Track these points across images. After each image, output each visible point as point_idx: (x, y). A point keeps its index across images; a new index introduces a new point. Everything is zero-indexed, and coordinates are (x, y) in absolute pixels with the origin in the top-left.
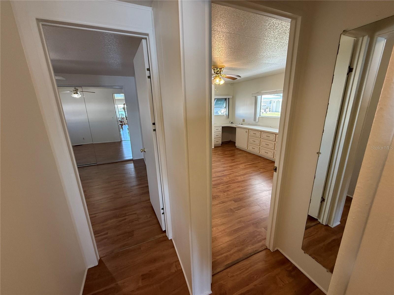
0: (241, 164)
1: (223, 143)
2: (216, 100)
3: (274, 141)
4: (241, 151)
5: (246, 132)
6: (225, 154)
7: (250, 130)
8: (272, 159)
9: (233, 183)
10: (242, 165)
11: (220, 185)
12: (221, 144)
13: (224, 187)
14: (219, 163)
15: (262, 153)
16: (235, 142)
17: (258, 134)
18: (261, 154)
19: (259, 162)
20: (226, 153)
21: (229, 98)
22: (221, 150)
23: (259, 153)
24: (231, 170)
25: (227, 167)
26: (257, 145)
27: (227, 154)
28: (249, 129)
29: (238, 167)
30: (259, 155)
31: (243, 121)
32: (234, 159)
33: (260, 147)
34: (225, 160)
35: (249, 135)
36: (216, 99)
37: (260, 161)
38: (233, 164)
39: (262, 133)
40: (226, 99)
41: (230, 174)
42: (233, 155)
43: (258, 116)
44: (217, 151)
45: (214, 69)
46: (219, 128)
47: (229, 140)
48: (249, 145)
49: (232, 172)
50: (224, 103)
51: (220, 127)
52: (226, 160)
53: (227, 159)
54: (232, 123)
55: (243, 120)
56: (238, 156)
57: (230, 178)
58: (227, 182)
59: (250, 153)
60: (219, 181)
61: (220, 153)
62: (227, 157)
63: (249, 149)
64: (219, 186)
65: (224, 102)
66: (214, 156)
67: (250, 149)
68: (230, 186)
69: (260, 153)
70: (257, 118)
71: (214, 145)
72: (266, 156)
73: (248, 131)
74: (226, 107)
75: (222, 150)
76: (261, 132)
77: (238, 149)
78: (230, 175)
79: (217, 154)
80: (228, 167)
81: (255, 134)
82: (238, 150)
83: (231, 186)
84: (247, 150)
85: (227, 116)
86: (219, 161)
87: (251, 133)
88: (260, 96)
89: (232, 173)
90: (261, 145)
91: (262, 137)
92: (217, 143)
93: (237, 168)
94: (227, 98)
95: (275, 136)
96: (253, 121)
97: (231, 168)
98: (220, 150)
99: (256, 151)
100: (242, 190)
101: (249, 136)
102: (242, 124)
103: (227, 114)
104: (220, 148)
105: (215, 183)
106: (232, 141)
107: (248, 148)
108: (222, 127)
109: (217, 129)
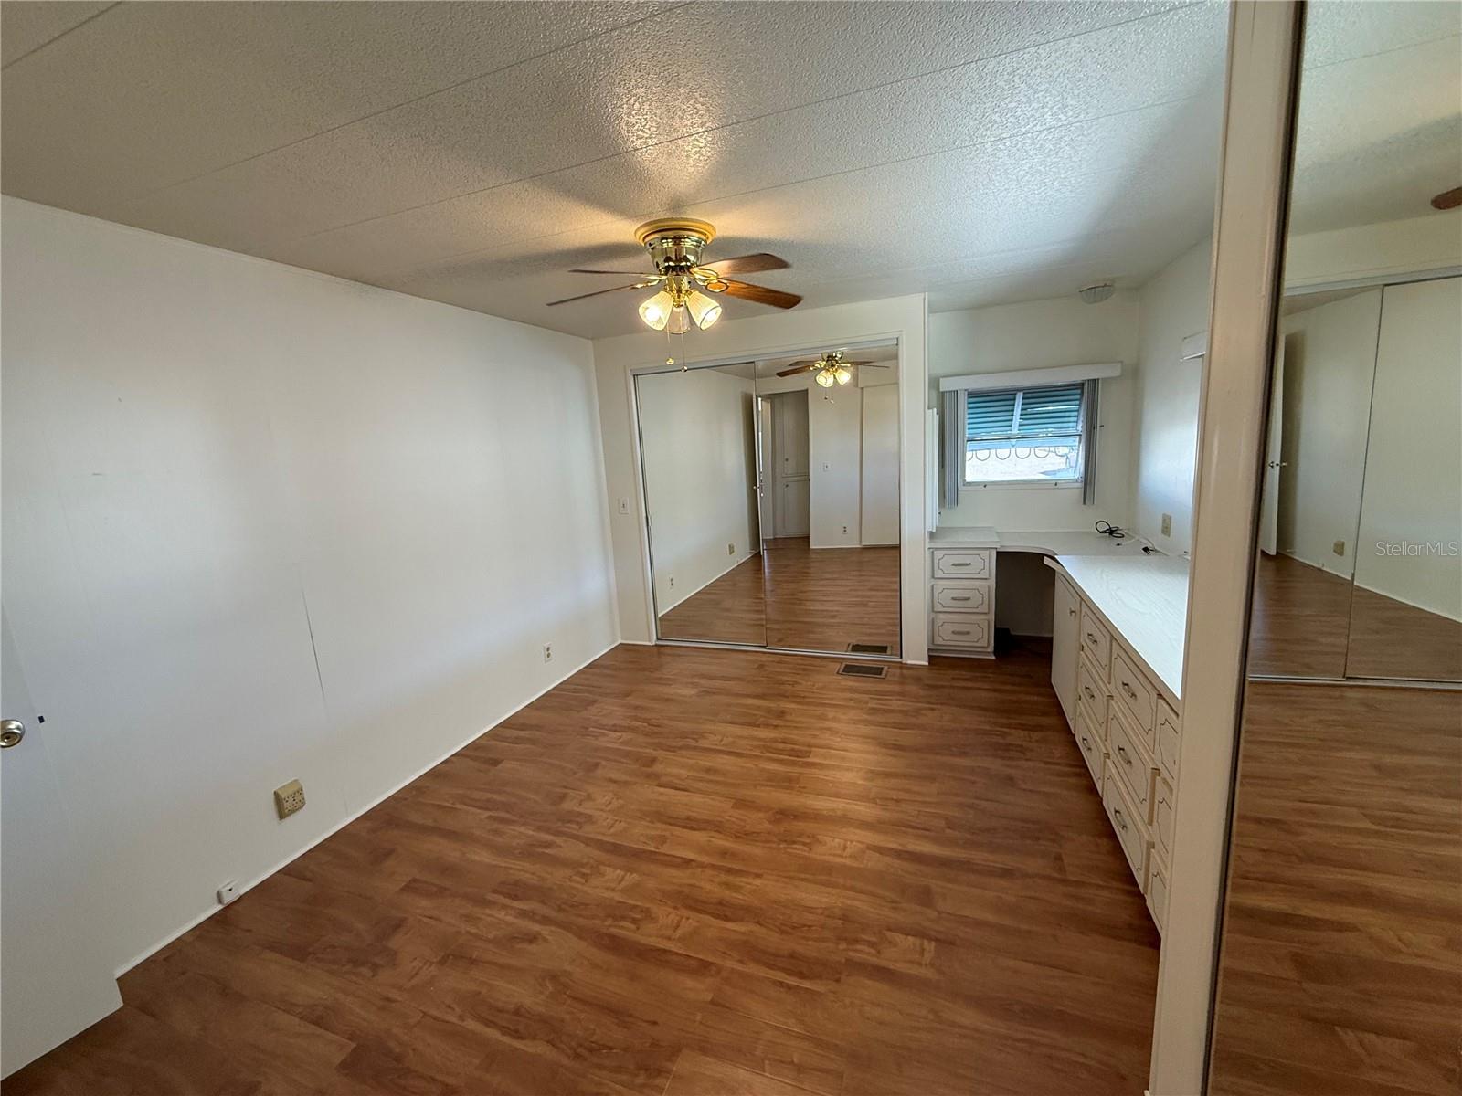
17: (1103, 649)
26: (1099, 728)
28: (1082, 599)
31: (1163, 528)
35: (1080, 641)
39: (1115, 649)
40: (1082, 388)
46: (975, 560)
51: (986, 552)
54: (1111, 532)
55: (1164, 520)
71: (929, 650)
73: (1079, 609)
76: (1111, 636)
81: (1096, 642)
85: (1080, 487)
87: (1086, 627)
90: (1109, 741)
91: (1112, 684)
92: (964, 641)
94: (1083, 382)
95: (1155, 709)
101: (1080, 647)
103: (1082, 479)
107: (1077, 729)
108: (998, 553)
109: (956, 562)
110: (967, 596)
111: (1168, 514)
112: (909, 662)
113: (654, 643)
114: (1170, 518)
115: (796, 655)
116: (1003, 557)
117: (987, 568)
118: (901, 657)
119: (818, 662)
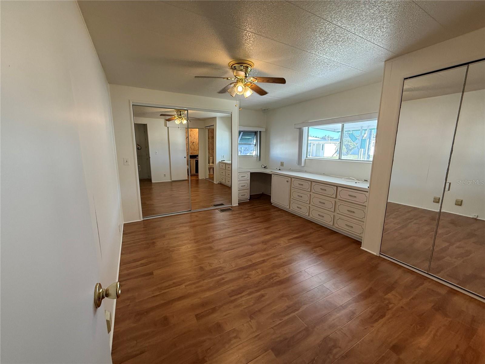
0: (281, 237)
1: (252, 197)
2: (242, 133)
3: (334, 198)
4: (279, 212)
5: (287, 181)
6: (254, 217)
7: (293, 179)
8: (331, 226)
9: (270, 286)
10: (283, 239)
11: (243, 294)
12: (249, 200)
13: (252, 298)
14: (244, 235)
15: (314, 216)
16: (270, 196)
17: (307, 185)
18: (311, 217)
19: (311, 233)
20: (257, 214)
21: (260, 132)
22: (249, 209)
23: (309, 215)
24: (264, 250)
25: (258, 243)
26: (305, 202)
27: (258, 217)
28: (291, 177)
29: (277, 243)
30: (309, 218)
31: (281, 165)
32: (269, 227)
33: (310, 205)
34: (254, 228)
35: (292, 186)
36: (242, 131)
37: (311, 231)
38: (268, 237)
39: (313, 184)
40: (256, 133)
41: (264, 261)
42: (267, 219)
43: (304, 157)
44: (243, 211)
45: (235, 67)
46: (246, 175)
47: (262, 193)
48: (291, 202)
49: (267, 255)
50: (254, 139)
51: (247, 173)
52: (256, 228)
53: (258, 228)
54: (265, 167)
55: (281, 163)
56: (275, 220)
57: (262, 273)
58: (259, 282)
59: (293, 215)
60: (241, 282)
61: (247, 214)
62: (259, 223)
63: (292, 209)
64: (241, 297)
65: (254, 137)
66: (236, 221)
67: (294, 208)
68: (263, 296)
69: (311, 215)
70: (303, 160)
71: (239, 201)
72: (320, 221)
73: (290, 180)
74: (256, 144)
75: (251, 208)
76: (311, 181)
77: (275, 207)
78: (263, 264)
79: (241, 216)
80: (260, 243)
81: (302, 185)
82: (275, 209)
83: (266, 297)
84: (289, 210)
85: (257, 157)
86: (245, 231)
87: (296, 183)
88: (307, 127)
89: (268, 259)
90: (312, 203)
91: (313, 191)
92: (244, 197)
93: (275, 246)
94: (258, 131)
95: (335, 190)
96: (297, 165)
97: (265, 246)
98: (247, 209)
99: (303, 212)
100: (289, 307)
101: (292, 188)
102: (280, 169)
103: (258, 155)
104: (247, 206)
105: (232, 288)
106: (265, 194)
107: (291, 207)
108: (250, 173)
109: (242, 176)
110: (244, 185)
111: (282, 161)
112: (234, 205)
113: (142, 219)
114: (283, 162)
115: (201, 211)
116: (252, 174)
117: (248, 177)
118: (231, 205)
119: (211, 211)
